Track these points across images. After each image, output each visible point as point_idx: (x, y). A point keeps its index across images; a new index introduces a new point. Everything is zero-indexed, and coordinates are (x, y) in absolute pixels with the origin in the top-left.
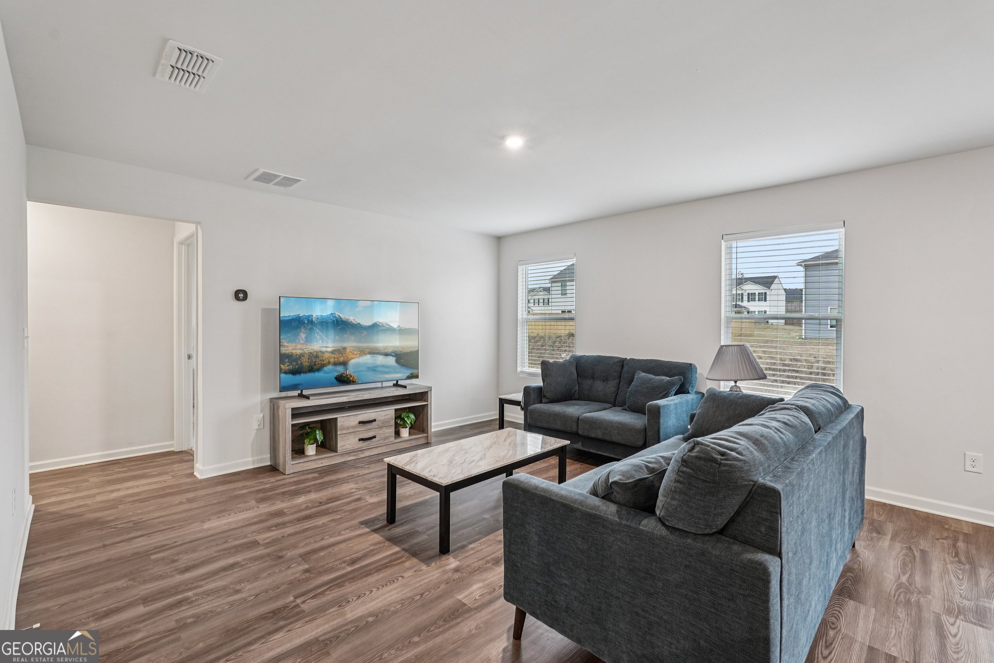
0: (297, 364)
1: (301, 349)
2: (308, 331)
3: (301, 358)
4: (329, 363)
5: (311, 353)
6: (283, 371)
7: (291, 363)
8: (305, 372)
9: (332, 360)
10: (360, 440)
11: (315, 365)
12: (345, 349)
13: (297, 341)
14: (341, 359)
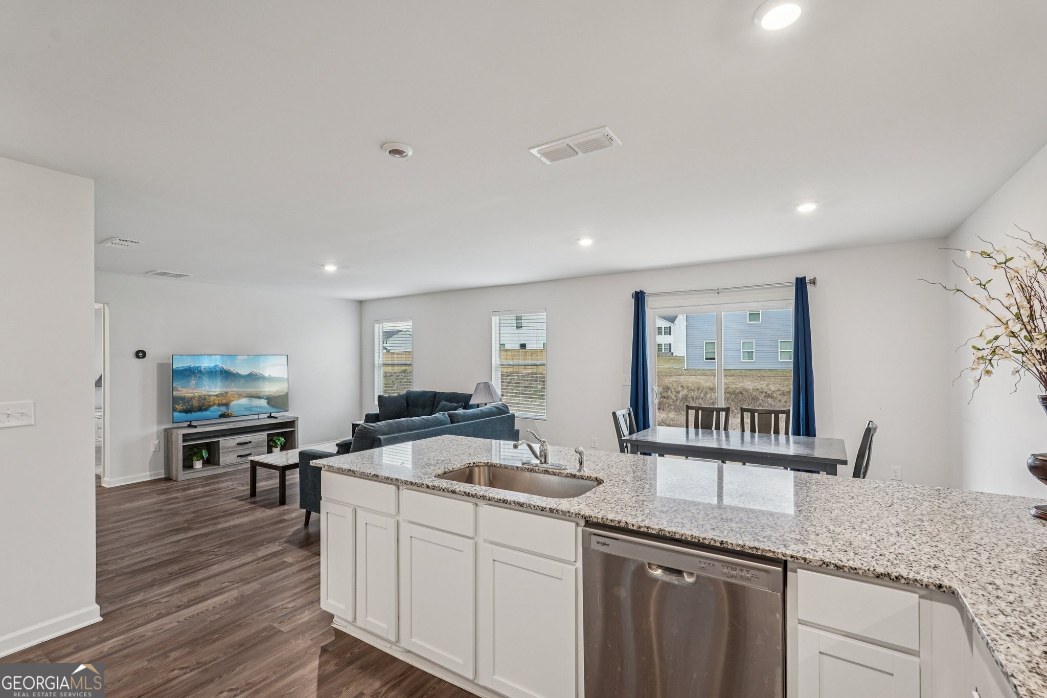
0: (189, 405)
1: (192, 393)
2: (198, 379)
3: (192, 400)
4: (214, 404)
5: (200, 396)
6: (178, 410)
7: (184, 404)
8: (195, 412)
9: (217, 402)
10: (238, 456)
11: (203, 406)
12: (227, 393)
13: (189, 386)
14: (224, 401)
